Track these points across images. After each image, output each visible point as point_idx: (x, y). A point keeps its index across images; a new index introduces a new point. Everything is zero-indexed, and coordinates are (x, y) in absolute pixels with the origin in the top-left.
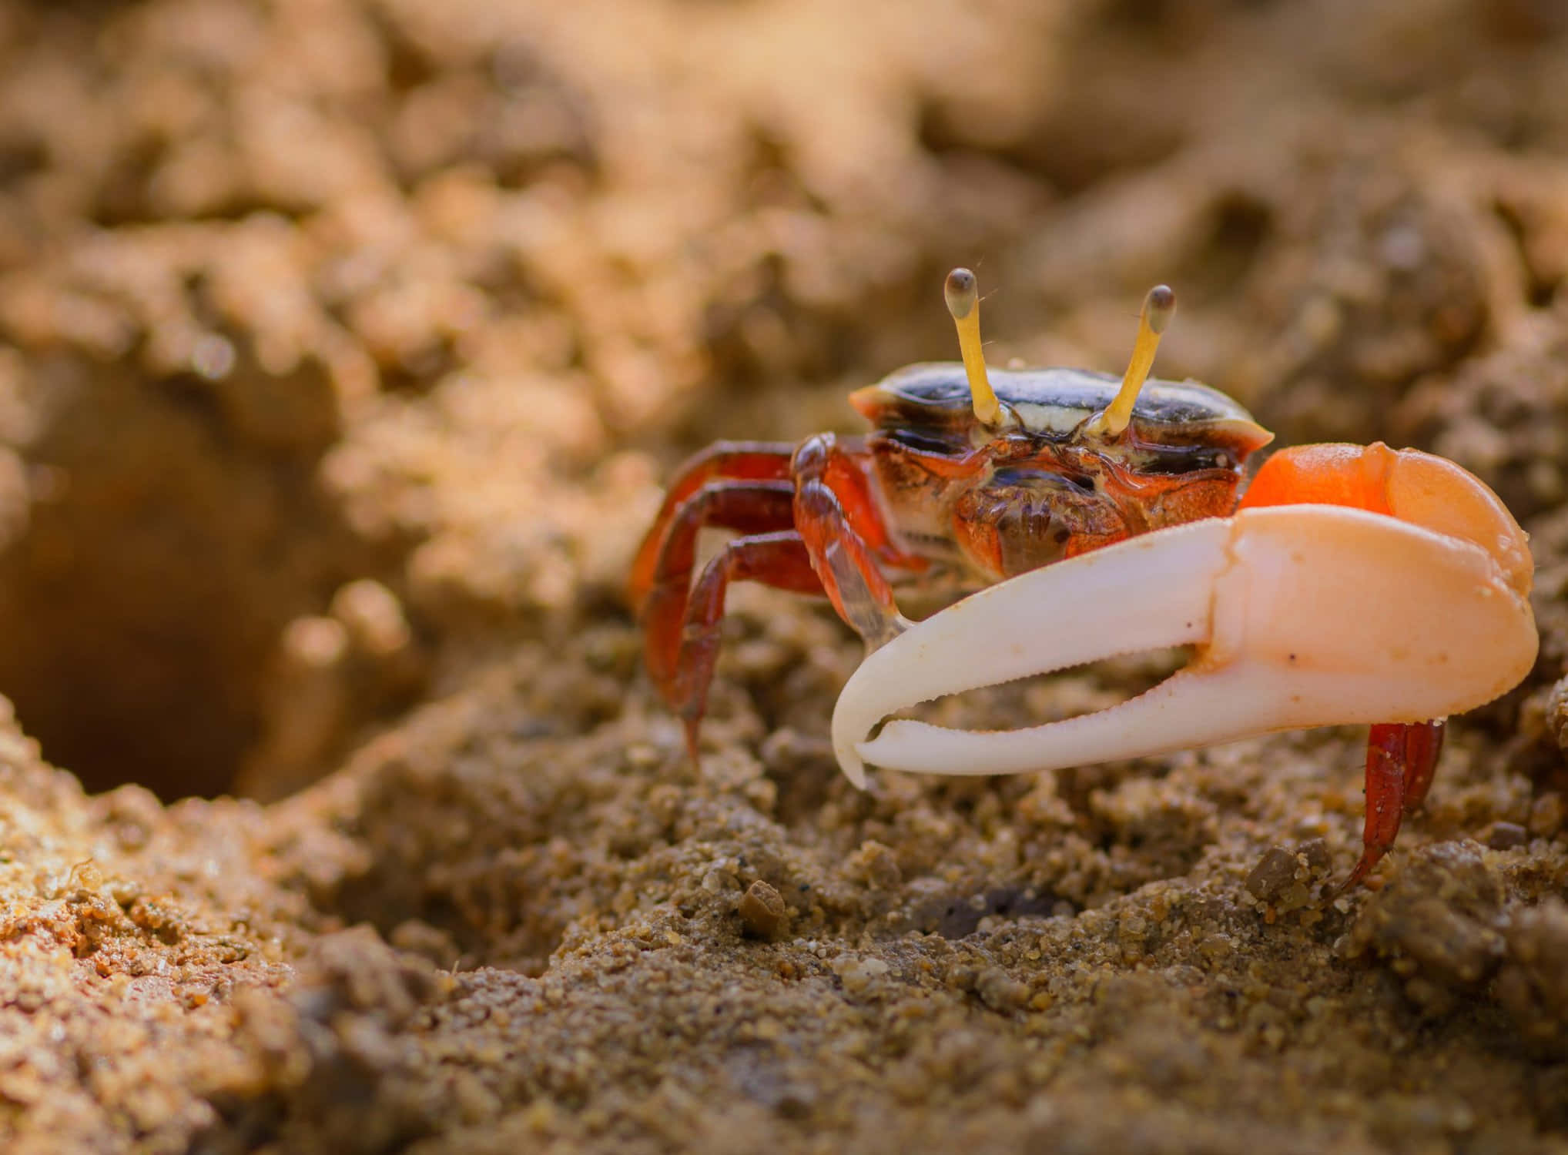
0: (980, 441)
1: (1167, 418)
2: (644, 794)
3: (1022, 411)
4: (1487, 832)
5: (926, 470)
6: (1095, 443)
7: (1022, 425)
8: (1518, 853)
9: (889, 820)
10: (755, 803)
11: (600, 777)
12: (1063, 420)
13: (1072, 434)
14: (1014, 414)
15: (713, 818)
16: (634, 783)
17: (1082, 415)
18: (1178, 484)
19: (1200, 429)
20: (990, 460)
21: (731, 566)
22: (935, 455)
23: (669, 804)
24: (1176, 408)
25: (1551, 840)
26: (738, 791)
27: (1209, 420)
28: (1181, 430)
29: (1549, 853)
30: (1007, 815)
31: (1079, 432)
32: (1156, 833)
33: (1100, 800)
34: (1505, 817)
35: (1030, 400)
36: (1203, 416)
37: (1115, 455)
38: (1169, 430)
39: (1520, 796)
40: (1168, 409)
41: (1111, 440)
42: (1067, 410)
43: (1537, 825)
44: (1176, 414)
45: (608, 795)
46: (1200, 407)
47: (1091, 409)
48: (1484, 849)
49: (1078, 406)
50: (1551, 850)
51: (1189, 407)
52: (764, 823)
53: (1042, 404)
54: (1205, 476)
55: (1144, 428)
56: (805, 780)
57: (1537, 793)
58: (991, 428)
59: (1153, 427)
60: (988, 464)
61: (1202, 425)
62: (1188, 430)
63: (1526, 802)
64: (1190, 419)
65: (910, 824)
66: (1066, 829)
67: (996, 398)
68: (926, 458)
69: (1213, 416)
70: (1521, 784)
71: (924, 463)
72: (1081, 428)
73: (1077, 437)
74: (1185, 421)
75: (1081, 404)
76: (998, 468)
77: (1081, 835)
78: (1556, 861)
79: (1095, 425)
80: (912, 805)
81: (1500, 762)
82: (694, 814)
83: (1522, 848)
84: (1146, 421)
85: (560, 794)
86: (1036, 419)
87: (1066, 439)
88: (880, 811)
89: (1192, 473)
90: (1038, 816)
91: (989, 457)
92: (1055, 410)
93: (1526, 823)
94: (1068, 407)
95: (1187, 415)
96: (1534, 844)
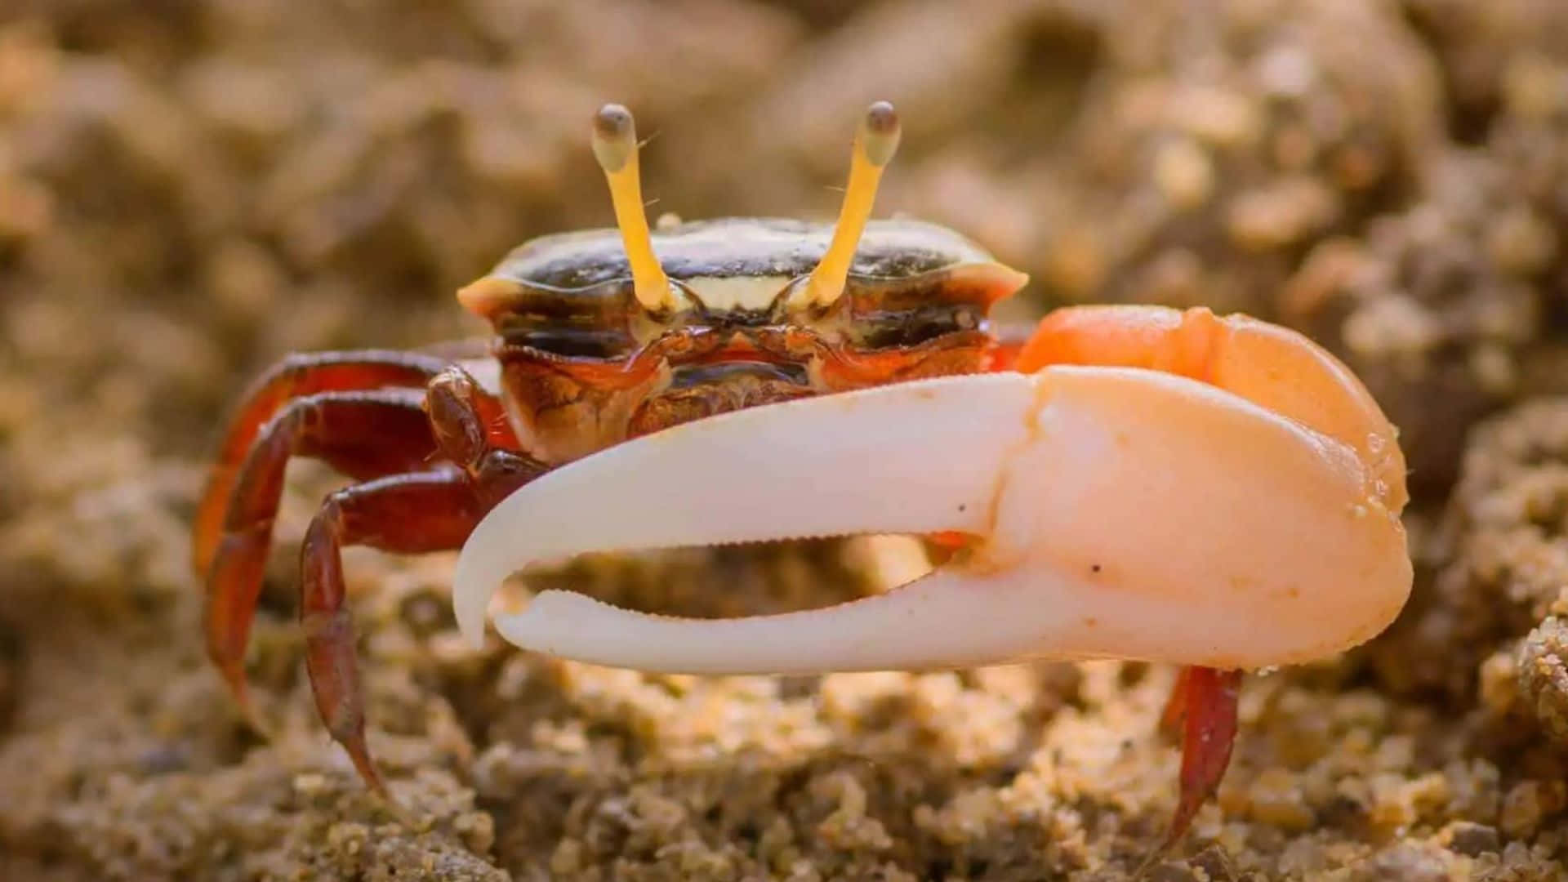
0: (647, 334)
1: (889, 272)
2: (319, 834)
3: (696, 286)
4: (1447, 834)
5: (577, 382)
6: (801, 318)
7: (702, 306)
8: (1489, 861)
9: (647, 856)
10: (466, 839)
11: (259, 816)
12: (755, 295)
13: (769, 312)
14: (689, 295)
15: (414, 863)
16: (302, 822)
17: (780, 284)
18: (914, 359)
19: (934, 281)
20: (665, 360)
21: (337, 527)
22: (590, 361)
23: (354, 846)
24: (898, 257)
25: (1530, 842)
26: (443, 826)
27: (942, 269)
28: (910, 286)
29: (1530, 859)
30: (803, 844)
31: (780, 307)
32: (1004, 858)
33: (924, 816)
34: (1466, 815)
35: (706, 272)
36: (933, 265)
37: (828, 332)
38: (893, 289)
39: (1485, 786)
40: (886, 261)
41: (819, 312)
42: (758, 279)
43: (1510, 824)
44: (900, 267)
45: (271, 840)
46: (929, 253)
47: (789, 274)
48: (1447, 855)
49: (771, 273)
50: (1533, 855)
51: (913, 254)
52: (482, 867)
53: (723, 276)
54: (947, 344)
55: (861, 290)
56: (531, 809)
57: (1505, 785)
58: (659, 316)
59: (872, 287)
60: (663, 365)
61: (933, 276)
62: (919, 285)
63: (1494, 795)
64: (920, 270)
65: (676, 859)
66: (884, 857)
67: (664, 276)
68: (577, 364)
69: (945, 263)
70: (1486, 771)
71: (575, 370)
72: (781, 302)
73: (777, 315)
74: (913, 273)
75: (775, 270)
76: (675, 369)
77: (902, 865)
78: (1540, 869)
79: (800, 295)
80: (677, 835)
81: (1454, 745)
82: (386, 858)
83: (1494, 856)
84: (862, 280)
85: (204, 841)
86: (719, 296)
87: (764, 317)
88: (634, 842)
89: (931, 340)
90: (847, 842)
91: (663, 355)
92: (741, 282)
93: (1495, 822)
94: (758, 275)
95: (914, 266)
96: (1511, 847)
